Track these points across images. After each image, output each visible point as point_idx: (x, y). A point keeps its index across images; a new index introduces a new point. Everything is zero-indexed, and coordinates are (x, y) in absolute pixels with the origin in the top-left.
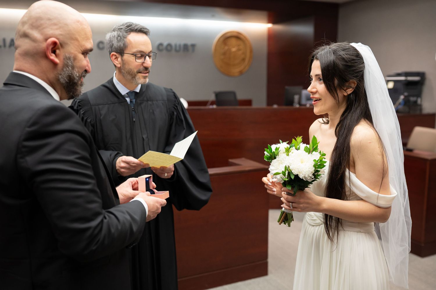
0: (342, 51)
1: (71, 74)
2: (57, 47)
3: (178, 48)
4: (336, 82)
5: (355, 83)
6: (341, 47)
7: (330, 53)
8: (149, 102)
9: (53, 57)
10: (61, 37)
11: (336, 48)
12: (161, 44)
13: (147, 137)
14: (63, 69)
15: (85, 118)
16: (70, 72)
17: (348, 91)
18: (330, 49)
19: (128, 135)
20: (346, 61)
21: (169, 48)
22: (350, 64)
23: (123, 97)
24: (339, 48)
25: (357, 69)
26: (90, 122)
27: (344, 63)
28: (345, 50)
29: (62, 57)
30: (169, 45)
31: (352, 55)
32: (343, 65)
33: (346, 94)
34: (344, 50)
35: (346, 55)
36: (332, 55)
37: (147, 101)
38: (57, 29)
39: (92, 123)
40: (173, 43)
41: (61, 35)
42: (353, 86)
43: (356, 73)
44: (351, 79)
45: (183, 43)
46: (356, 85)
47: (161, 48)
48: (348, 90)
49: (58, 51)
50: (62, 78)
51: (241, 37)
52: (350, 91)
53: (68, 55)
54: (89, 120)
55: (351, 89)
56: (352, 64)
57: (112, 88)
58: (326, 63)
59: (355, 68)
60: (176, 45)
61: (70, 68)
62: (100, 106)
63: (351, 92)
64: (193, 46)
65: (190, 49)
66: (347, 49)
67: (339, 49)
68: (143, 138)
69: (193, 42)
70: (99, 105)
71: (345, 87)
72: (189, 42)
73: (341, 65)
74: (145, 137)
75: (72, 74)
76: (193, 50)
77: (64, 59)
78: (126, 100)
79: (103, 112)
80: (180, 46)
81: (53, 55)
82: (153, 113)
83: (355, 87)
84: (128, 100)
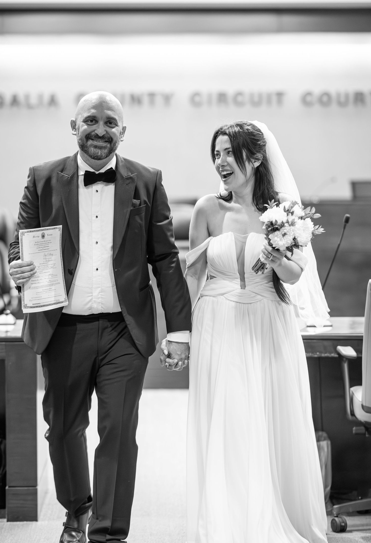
3: (343, 99)
12: (309, 94)
21: (325, 99)
30: (326, 94)
40: (333, 91)
47: (308, 99)
72: (366, 88)
80: (347, 96)
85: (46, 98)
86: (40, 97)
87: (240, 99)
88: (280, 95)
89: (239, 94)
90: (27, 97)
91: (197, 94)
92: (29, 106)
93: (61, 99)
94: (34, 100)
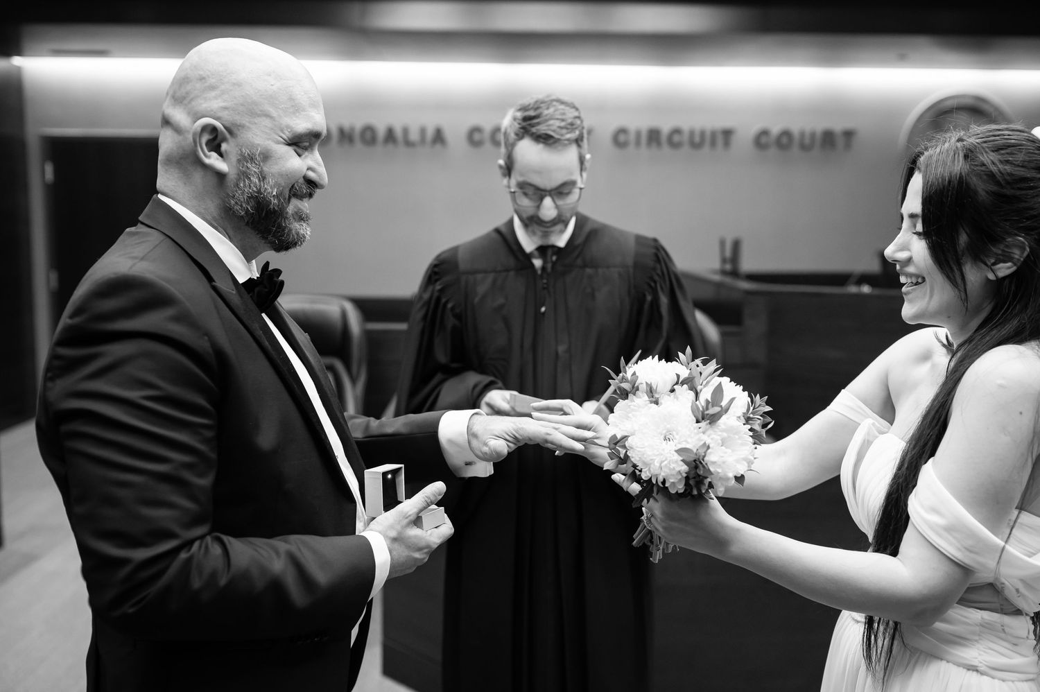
0: (993, 151)
1: (256, 192)
2: (219, 138)
3: (807, 141)
4: (963, 239)
5: (1022, 249)
6: (994, 141)
7: (956, 156)
8: (589, 271)
9: (213, 160)
10: (225, 115)
11: (977, 141)
12: (765, 133)
13: (569, 350)
14: (237, 185)
15: (443, 300)
16: (255, 189)
17: (999, 269)
18: (959, 145)
19: (528, 342)
20: (998, 183)
21: (785, 140)
22: (1008, 191)
23: (528, 257)
24: (985, 142)
25: (1032, 209)
26: (453, 309)
27: (994, 188)
28: (1002, 149)
29: (234, 158)
30: (786, 134)
31: (1022, 167)
32: (987, 192)
33: (991, 276)
34: (997, 149)
35: (1001, 166)
36: (959, 161)
37: (585, 266)
38: (216, 98)
39: (457, 311)
40: (795, 128)
41: (226, 108)
42: (1017, 257)
43: (1028, 219)
44: (1010, 235)
45: (820, 126)
46: (1026, 254)
47: (764, 140)
48: (1001, 265)
49: (224, 146)
50: (236, 203)
51: (985, 107)
52: (1004, 269)
53: (246, 151)
54: (450, 305)
55: (1009, 264)
56: (1018, 193)
57: (509, 237)
58: (938, 183)
59: (1023, 205)
60: (802, 134)
61: (255, 180)
62: (479, 276)
63: (1008, 272)
64: (849, 134)
65: (840, 142)
66: (1009, 146)
67: (985, 145)
68: (557, 354)
69: (848, 125)
70: (475, 272)
71: (987, 256)
72: (838, 126)
73: (982, 193)
74: (561, 349)
75: (259, 192)
76: (848, 145)
77: (239, 161)
78: (533, 265)
79: (481, 289)
80: (813, 135)
81: (214, 154)
82: (593, 296)
83: (1022, 259)
84: (538, 263)
85: (430, 133)
86: (423, 131)
87: (676, 138)
88: (728, 134)
89: (677, 131)
90: (406, 131)
91: (623, 131)
92: (408, 143)
93: (448, 134)
94: (414, 136)
